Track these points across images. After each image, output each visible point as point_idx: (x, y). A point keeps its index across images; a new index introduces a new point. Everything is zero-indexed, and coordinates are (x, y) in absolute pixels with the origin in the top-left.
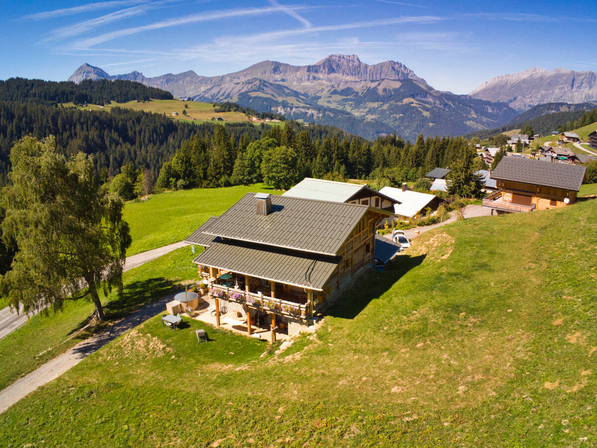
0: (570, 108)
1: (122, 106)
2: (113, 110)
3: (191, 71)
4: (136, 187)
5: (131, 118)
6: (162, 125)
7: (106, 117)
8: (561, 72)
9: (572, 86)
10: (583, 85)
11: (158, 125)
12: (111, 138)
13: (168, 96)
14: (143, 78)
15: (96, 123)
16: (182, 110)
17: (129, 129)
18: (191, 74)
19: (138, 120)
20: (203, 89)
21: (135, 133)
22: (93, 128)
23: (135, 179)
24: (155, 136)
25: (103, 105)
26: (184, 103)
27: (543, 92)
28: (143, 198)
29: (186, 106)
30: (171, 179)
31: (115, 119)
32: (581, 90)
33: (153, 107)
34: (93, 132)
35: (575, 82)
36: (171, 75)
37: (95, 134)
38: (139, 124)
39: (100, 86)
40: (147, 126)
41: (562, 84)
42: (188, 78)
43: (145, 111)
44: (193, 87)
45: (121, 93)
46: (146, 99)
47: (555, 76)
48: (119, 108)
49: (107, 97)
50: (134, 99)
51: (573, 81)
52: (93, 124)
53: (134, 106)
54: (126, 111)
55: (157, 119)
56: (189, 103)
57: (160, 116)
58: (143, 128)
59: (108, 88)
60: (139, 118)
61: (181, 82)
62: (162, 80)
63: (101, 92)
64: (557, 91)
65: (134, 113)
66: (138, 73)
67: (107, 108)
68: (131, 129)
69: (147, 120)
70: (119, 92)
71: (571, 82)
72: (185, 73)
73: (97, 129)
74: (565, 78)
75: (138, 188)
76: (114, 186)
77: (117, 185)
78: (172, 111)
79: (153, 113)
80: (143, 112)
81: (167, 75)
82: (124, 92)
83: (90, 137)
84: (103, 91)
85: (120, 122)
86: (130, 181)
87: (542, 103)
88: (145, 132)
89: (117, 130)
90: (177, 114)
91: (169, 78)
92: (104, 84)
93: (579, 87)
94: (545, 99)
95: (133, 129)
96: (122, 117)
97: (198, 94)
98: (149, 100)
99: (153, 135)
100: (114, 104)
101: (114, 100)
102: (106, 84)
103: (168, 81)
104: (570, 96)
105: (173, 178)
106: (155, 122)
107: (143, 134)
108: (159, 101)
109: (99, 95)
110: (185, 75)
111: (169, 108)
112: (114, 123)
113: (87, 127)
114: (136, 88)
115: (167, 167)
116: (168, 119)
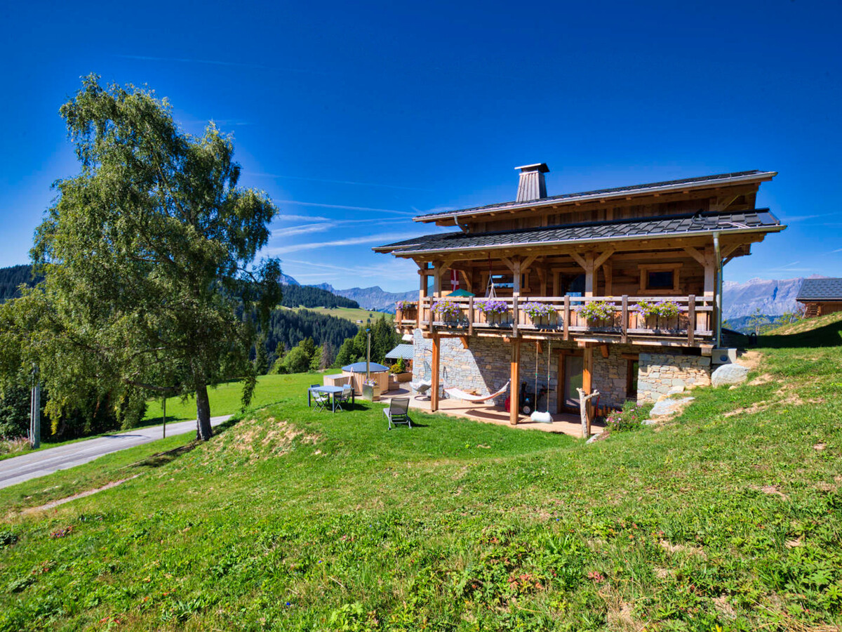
0: (773, 320)
1: (310, 310)
2: (300, 311)
3: (377, 287)
4: (313, 362)
5: (317, 320)
6: (347, 329)
7: (292, 316)
8: (757, 283)
9: (774, 296)
10: (790, 295)
11: (343, 329)
12: (295, 336)
13: (354, 305)
14: (333, 289)
15: (282, 321)
16: (367, 319)
17: (314, 329)
18: (377, 289)
19: (324, 323)
20: (387, 303)
21: (320, 334)
22: (278, 325)
23: (313, 353)
24: (339, 339)
25: (291, 307)
26: (370, 313)
27: (735, 306)
28: (319, 371)
29: (371, 316)
30: (352, 356)
31: (301, 320)
32: (787, 300)
33: (340, 313)
34: (277, 329)
35: (777, 293)
36: (358, 289)
37: (280, 330)
38: (325, 326)
39: (290, 290)
40: (332, 329)
41: (760, 296)
42: (374, 293)
43: (332, 315)
44: (377, 302)
45: (310, 298)
46: (334, 306)
47: (750, 288)
48: (307, 311)
49: (296, 301)
50: (322, 305)
51: (776, 290)
52: (279, 321)
53: (321, 311)
54: (313, 314)
55: (342, 323)
56: (373, 313)
57: (345, 321)
58: (328, 330)
59: (297, 293)
60: (325, 321)
61: (367, 296)
62: (349, 293)
63: (291, 296)
64: (753, 304)
65: (321, 316)
66: (328, 285)
67: (296, 310)
68: (317, 330)
69: (333, 324)
70: (308, 298)
71: (772, 293)
72: (371, 288)
73: (283, 327)
74: (764, 289)
75: (315, 362)
76: (289, 358)
77: (292, 358)
78: (358, 318)
79: (339, 318)
80: (330, 316)
81: (355, 289)
82: (313, 298)
83: (274, 333)
84: (292, 294)
85: (306, 323)
86: (307, 354)
87: (733, 318)
88: (329, 335)
89: (302, 329)
90: (362, 322)
91: (356, 291)
92: (294, 289)
93: (784, 297)
94: (738, 314)
95: (318, 331)
96: (309, 318)
97: (382, 308)
98: (336, 308)
99: (337, 338)
100: (302, 307)
101: (302, 304)
102: (296, 289)
103: (355, 294)
104: (771, 307)
105: (354, 354)
106: (340, 326)
107: (327, 335)
108: (346, 309)
109: (288, 298)
110: (371, 290)
111: (355, 316)
112: (300, 323)
113: (273, 324)
114: (325, 295)
115: (349, 344)
116: (353, 324)
